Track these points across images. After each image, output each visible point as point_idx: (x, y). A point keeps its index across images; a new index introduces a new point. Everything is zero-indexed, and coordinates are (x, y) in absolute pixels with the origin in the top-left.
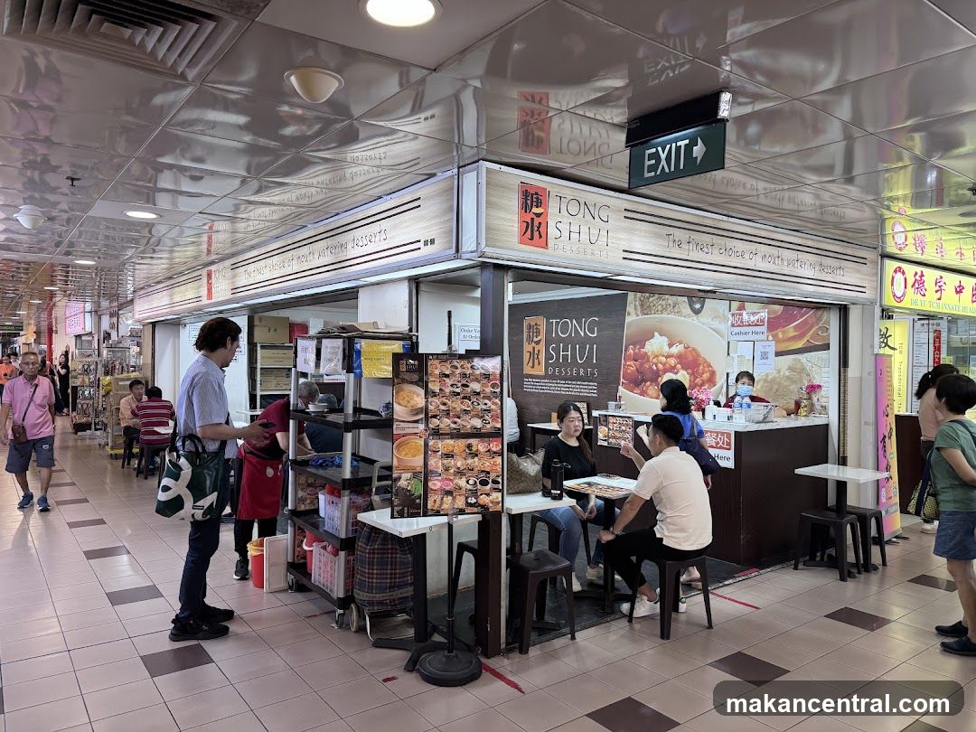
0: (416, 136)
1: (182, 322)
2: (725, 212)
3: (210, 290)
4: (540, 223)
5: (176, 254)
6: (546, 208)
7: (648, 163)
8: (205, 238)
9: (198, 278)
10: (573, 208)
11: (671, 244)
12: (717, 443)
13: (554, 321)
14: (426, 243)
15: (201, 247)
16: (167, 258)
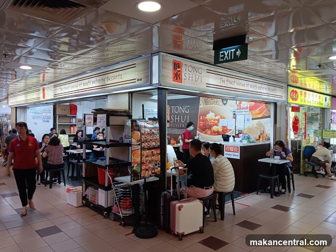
0: (133, 42)
1: (28, 107)
2: (239, 71)
3: (44, 95)
4: (179, 74)
5: (28, 81)
6: (181, 69)
7: (221, 56)
8: (42, 75)
9: (39, 90)
10: (190, 69)
11: (222, 81)
12: (234, 150)
13: (173, 107)
14: (138, 80)
15: (40, 79)
16: (24, 82)
